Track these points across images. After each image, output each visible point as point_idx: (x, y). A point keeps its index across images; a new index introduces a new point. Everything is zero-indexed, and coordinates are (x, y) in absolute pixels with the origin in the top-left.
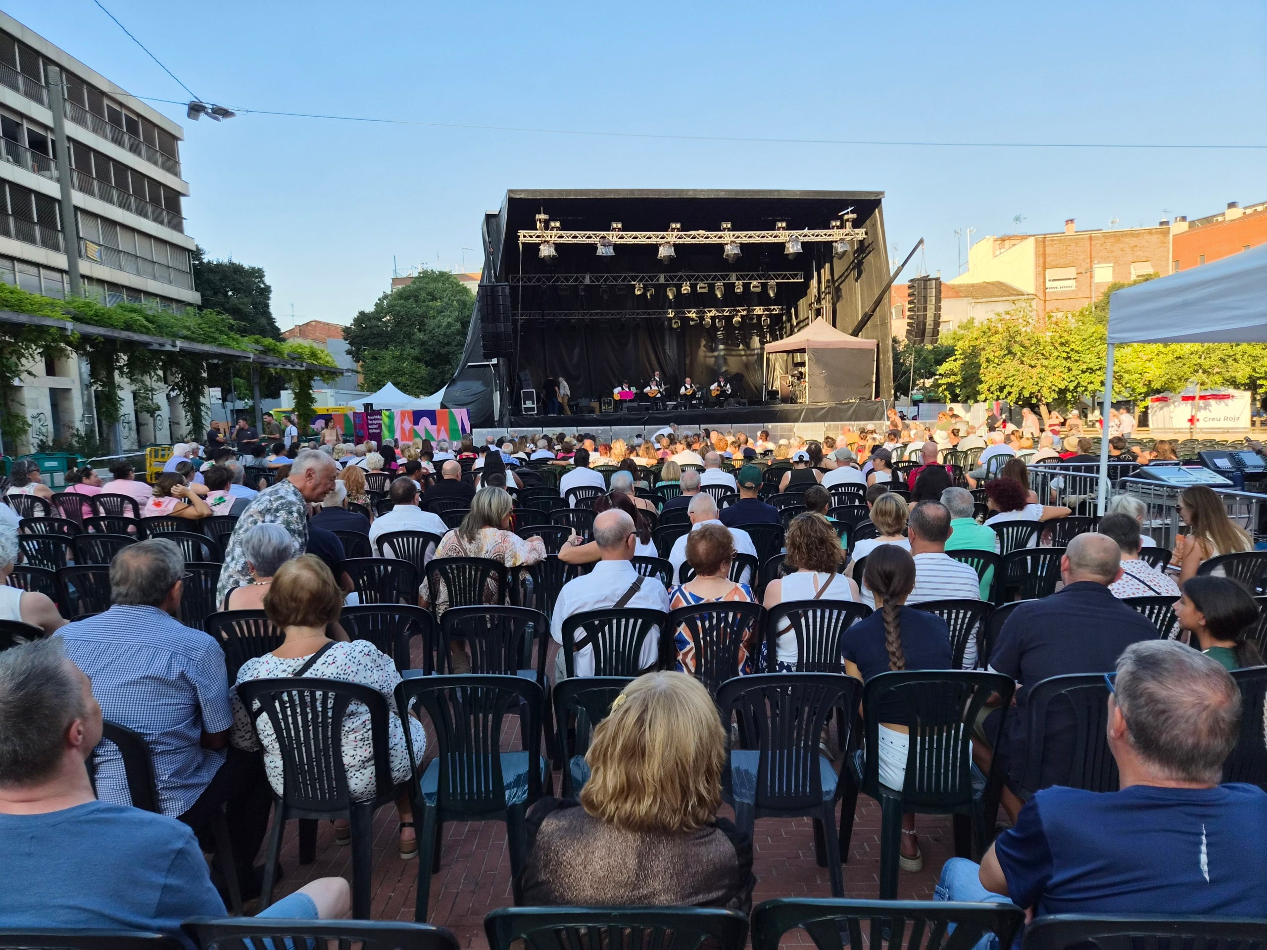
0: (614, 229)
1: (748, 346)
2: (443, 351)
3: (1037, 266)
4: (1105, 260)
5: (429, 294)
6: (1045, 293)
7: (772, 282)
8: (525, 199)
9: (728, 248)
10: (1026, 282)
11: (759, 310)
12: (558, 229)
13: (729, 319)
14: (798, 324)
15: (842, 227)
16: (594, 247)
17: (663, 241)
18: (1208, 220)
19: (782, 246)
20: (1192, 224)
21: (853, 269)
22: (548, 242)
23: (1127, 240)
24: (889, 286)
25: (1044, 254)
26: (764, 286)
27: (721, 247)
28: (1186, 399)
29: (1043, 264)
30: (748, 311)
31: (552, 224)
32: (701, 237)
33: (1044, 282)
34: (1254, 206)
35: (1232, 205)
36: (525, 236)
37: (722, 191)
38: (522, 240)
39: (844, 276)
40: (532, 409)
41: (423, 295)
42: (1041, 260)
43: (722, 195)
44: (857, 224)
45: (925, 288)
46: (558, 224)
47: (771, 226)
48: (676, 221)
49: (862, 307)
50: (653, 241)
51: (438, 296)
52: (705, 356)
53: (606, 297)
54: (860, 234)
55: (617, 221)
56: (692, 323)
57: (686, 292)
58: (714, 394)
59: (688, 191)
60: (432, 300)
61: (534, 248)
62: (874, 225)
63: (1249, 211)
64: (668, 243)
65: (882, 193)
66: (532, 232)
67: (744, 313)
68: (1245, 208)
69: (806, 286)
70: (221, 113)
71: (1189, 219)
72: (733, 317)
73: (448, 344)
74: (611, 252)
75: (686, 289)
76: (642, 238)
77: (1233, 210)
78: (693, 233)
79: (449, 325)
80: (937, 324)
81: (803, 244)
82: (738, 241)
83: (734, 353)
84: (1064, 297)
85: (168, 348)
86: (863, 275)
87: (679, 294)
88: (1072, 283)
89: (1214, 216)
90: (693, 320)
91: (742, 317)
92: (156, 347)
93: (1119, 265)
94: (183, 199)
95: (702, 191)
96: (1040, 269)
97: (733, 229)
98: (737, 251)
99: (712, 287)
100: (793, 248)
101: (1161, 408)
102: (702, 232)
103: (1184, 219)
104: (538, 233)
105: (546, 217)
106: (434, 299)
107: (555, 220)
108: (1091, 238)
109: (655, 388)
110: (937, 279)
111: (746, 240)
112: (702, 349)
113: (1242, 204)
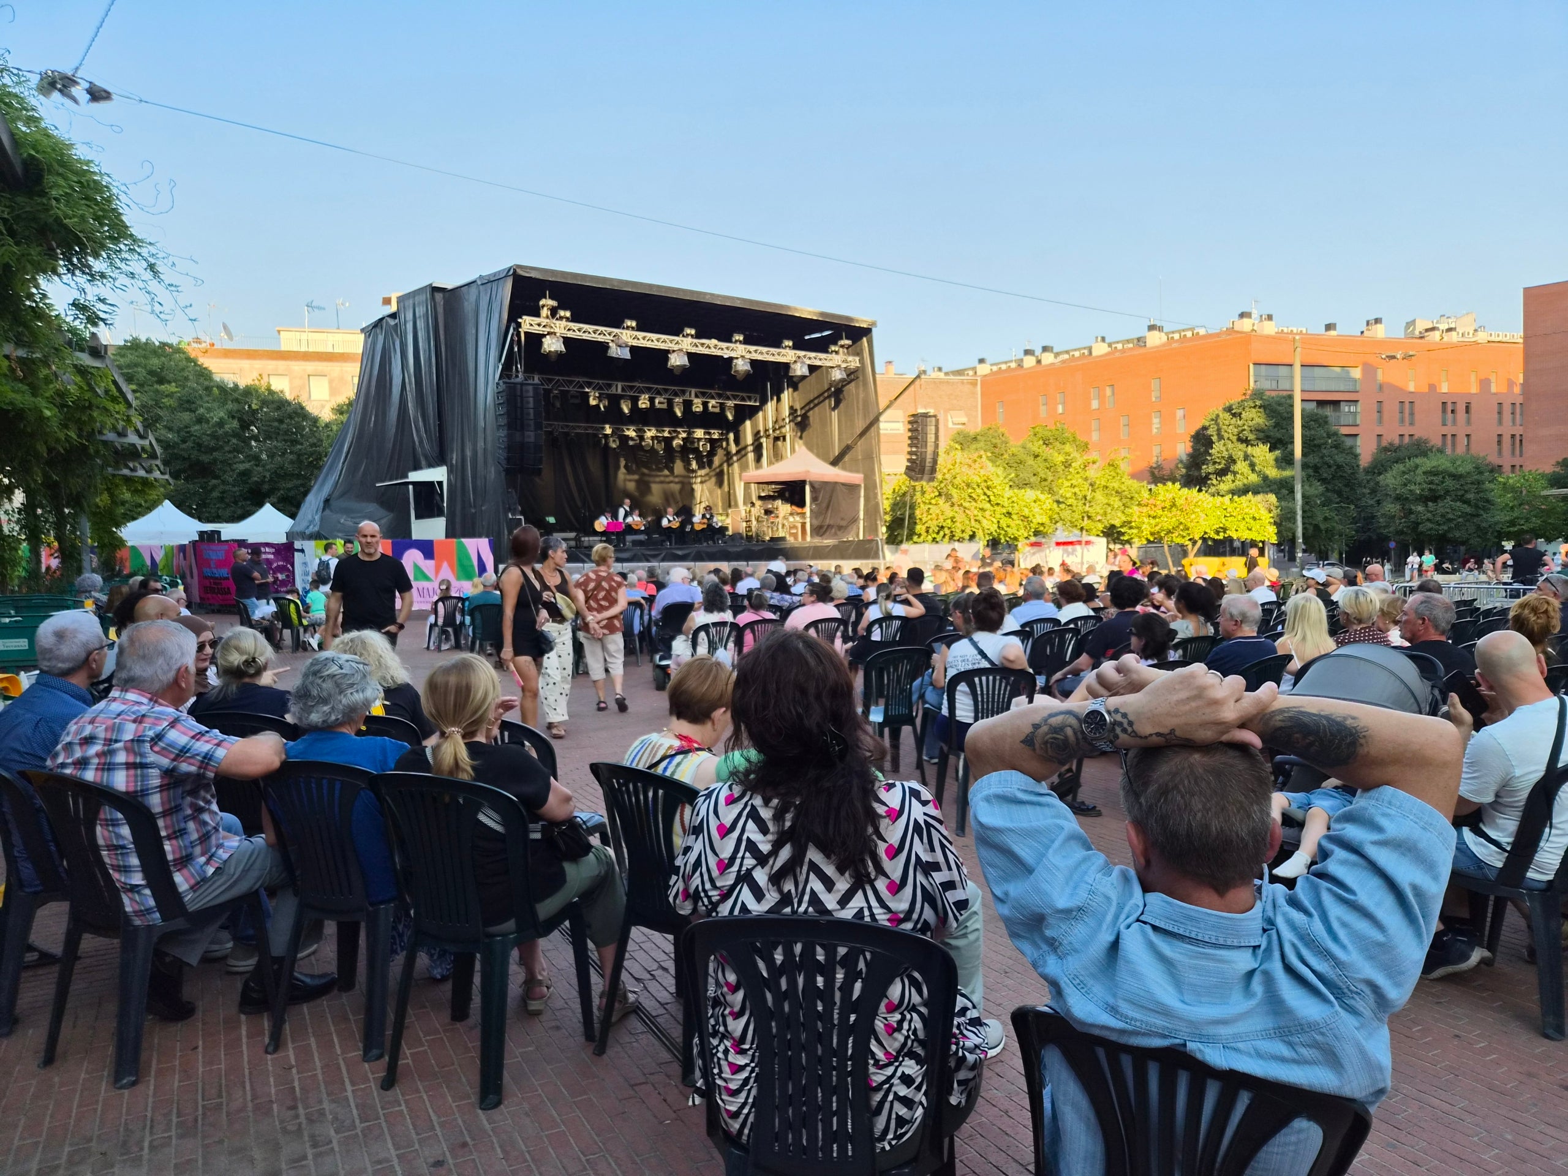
0: (628, 328)
1: (671, 470)
4: (927, 405)
5: (151, 373)
7: (730, 403)
8: (535, 279)
9: (740, 362)
11: (699, 433)
12: (567, 319)
13: (668, 441)
14: (738, 452)
15: (838, 352)
16: (604, 346)
17: (676, 347)
21: (829, 397)
22: (555, 333)
23: (944, 387)
24: (876, 420)
26: (722, 406)
27: (732, 361)
28: (1058, 544)
30: (689, 433)
31: (562, 313)
32: (713, 347)
35: (982, 361)
36: (529, 324)
37: (738, 299)
38: (525, 327)
44: (849, 351)
45: (924, 426)
46: (568, 314)
47: (777, 344)
48: (690, 327)
49: (839, 439)
50: (667, 345)
52: (625, 480)
53: (558, 405)
54: (853, 362)
55: (631, 318)
56: (631, 443)
57: (644, 406)
59: (705, 294)
61: (535, 340)
62: (866, 353)
63: (995, 368)
64: (681, 350)
65: (872, 323)
66: (537, 320)
67: (684, 435)
68: (992, 365)
70: (97, 95)
72: (673, 438)
74: (626, 354)
75: (643, 403)
76: (653, 340)
77: (983, 365)
78: (706, 342)
80: (935, 462)
82: (748, 356)
83: (658, 479)
86: (842, 405)
87: (634, 407)
90: (632, 439)
91: (683, 439)
95: (718, 296)
97: (744, 342)
98: (748, 367)
99: (670, 403)
101: (1034, 554)
102: (714, 341)
104: (544, 321)
105: (554, 303)
107: (565, 309)
110: (935, 418)
112: (623, 470)
113: (989, 360)
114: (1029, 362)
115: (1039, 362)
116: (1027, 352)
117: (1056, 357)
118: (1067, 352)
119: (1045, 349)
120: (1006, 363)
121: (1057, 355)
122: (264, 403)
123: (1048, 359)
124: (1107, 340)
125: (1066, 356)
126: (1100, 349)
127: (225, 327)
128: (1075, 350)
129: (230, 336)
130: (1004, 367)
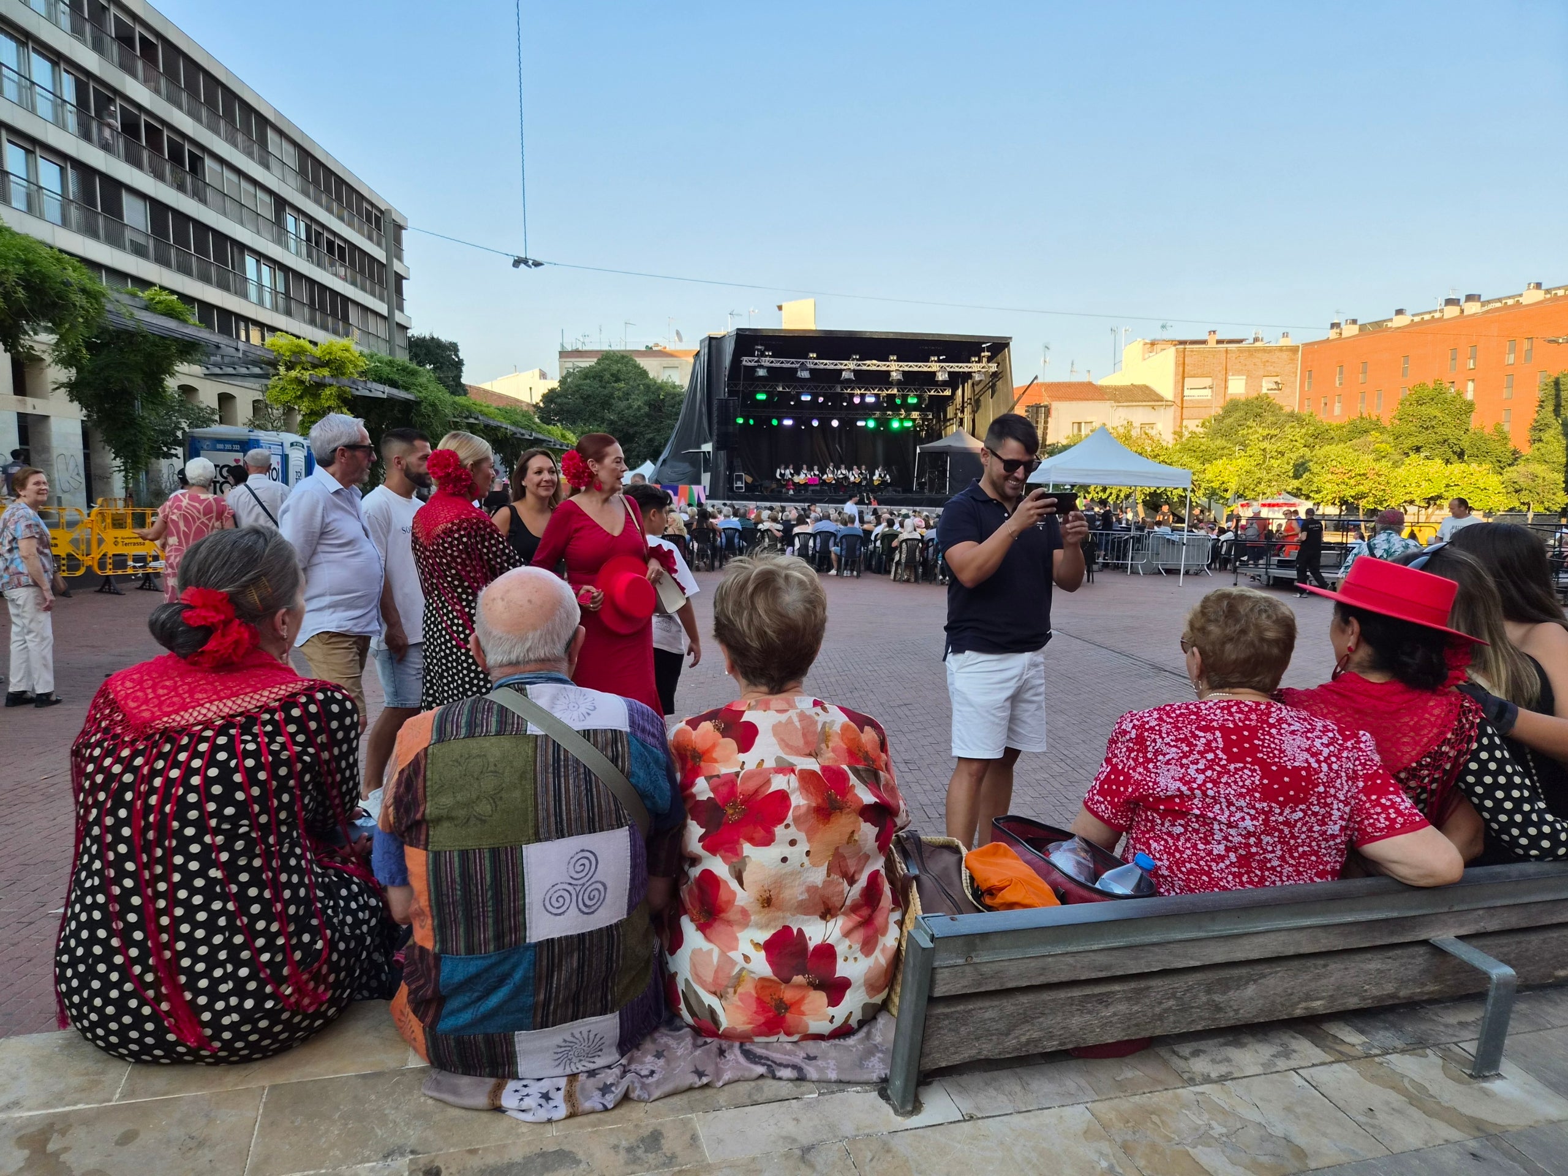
0: (811, 358)
2: (631, 431)
3: (1176, 374)
4: (1239, 373)
5: (612, 375)
6: (1182, 400)
7: (926, 395)
8: (750, 335)
9: (894, 374)
10: (1166, 388)
12: (770, 356)
15: (979, 361)
16: (794, 371)
17: (846, 367)
18: (1378, 325)
19: (934, 374)
20: (1362, 328)
21: (989, 389)
22: (764, 366)
23: (1259, 355)
25: (1184, 364)
27: (888, 373)
29: (1182, 374)
31: (766, 353)
32: (873, 365)
33: (1183, 390)
34: (1421, 314)
35: (1399, 312)
36: (746, 361)
38: (744, 363)
39: (983, 392)
40: (741, 488)
41: (607, 376)
42: (1181, 369)
43: (891, 336)
44: (990, 360)
45: (1037, 412)
46: (770, 354)
47: (926, 359)
48: (856, 354)
50: (839, 367)
51: (622, 377)
54: (993, 367)
55: (813, 352)
58: (876, 483)
60: (616, 382)
61: (751, 371)
62: (1004, 360)
63: (1417, 319)
64: (849, 369)
65: (1010, 338)
66: (751, 358)
68: (1413, 315)
69: (952, 397)
70: (537, 264)
71: (1359, 323)
73: (636, 425)
74: (807, 374)
76: (829, 364)
77: (1400, 317)
78: (868, 362)
79: (639, 408)
81: (949, 373)
82: (901, 369)
84: (1200, 405)
85: (527, 437)
86: (995, 395)
88: (1208, 392)
89: (1385, 321)
92: (519, 436)
93: (1252, 378)
94: (404, 281)
96: (1180, 377)
97: (898, 360)
98: (900, 377)
100: (942, 377)
102: (875, 362)
103: (1354, 322)
104: (756, 359)
105: (762, 348)
106: (618, 380)
107: (768, 351)
108: (1227, 351)
109: (831, 476)
110: (1045, 407)
111: (906, 369)
113: (1409, 312)
114: (1452, 312)
115: (1462, 311)
116: (1449, 302)
117: (1483, 306)
118: (1499, 300)
119: (1470, 298)
120: (1430, 313)
121: (1483, 304)
122: (667, 394)
123: (1472, 308)
124: (1544, 287)
125: (1498, 305)
126: (1532, 297)
127: (678, 333)
128: (1509, 298)
129: (680, 339)
130: (1427, 317)
